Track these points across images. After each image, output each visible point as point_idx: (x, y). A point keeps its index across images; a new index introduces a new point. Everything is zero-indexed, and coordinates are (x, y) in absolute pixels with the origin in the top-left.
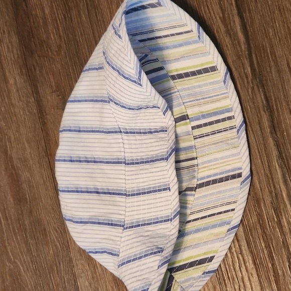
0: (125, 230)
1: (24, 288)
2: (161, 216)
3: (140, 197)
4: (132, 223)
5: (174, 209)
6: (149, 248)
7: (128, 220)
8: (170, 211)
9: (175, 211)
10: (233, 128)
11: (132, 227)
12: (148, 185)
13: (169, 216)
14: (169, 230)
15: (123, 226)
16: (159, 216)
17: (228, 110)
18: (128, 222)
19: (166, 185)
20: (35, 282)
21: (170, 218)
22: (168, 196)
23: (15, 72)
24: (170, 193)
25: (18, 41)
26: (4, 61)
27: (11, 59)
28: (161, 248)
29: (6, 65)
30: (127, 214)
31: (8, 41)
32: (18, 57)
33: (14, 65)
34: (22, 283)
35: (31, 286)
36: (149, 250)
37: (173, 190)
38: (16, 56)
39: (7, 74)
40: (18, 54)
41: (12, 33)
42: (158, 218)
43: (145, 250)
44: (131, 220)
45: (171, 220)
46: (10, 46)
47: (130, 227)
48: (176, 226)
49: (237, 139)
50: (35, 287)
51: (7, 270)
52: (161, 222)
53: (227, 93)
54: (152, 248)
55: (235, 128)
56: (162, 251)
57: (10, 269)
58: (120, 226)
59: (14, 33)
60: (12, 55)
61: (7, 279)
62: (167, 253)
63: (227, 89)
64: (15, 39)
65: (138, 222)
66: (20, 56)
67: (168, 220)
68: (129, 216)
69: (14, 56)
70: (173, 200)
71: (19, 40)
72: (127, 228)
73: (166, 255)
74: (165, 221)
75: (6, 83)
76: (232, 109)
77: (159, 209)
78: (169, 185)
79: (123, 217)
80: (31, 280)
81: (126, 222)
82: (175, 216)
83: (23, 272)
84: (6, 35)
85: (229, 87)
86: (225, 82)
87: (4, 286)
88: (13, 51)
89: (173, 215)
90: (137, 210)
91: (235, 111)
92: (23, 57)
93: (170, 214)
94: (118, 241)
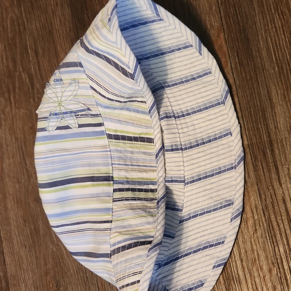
0: (187, 186)
1: (66, 273)
2: (224, 165)
3: (199, 148)
4: (193, 177)
5: (238, 155)
6: (218, 202)
7: (188, 176)
8: (234, 158)
9: (239, 156)
10: (154, 200)
11: (193, 181)
12: (206, 135)
13: (232, 164)
14: (235, 179)
15: (184, 181)
16: (221, 166)
17: (153, 183)
18: (189, 177)
19: (227, 130)
20: (78, 267)
21: (234, 165)
22: (230, 142)
23: (66, 46)
24: (232, 138)
25: (70, 13)
26: (56, 35)
27: (63, 32)
28: (230, 200)
29: (57, 39)
30: (186, 169)
31: (60, 14)
32: (70, 30)
33: (65, 39)
34: (64, 267)
35: (74, 271)
36: (218, 204)
37: (234, 134)
38: (68, 29)
39: (59, 47)
40: (70, 27)
41: (65, 6)
42: (220, 168)
43: (213, 204)
44: (191, 174)
45: (235, 167)
46: (62, 19)
47: (191, 182)
48: (241, 173)
49: (155, 210)
50: (77, 272)
51: (50, 252)
52: (225, 171)
53: (156, 167)
54: (221, 201)
55: (156, 200)
56: (232, 204)
57: (53, 252)
58: (181, 182)
59: (67, 5)
60: (64, 29)
61: (49, 262)
62: (238, 205)
63: (157, 163)
64: (68, 11)
65: (199, 175)
66: (71, 29)
67: (232, 168)
68: (188, 170)
69: (66, 30)
70: (236, 145)
71: (72, 13)
72: (188, 183)
73: (238, 207)
74: (229, 169)
75: (57, 58)
76: (156, 183)
77: (221, 157)
78: (230, 129)
79: (183, 172)
80: (73, 265)
81: (185, 178)
82: (239, 163)
83: (66, 255)
84: (59, 8)
85: (159, 162)
86: (157, 156)
87: (46, 269)
88: (65, 25)
89: (237, 162)
90: (196, 163)
91: (159, 185)
92: (75, 30)
93: (233, 161)
94: (182, 196)
